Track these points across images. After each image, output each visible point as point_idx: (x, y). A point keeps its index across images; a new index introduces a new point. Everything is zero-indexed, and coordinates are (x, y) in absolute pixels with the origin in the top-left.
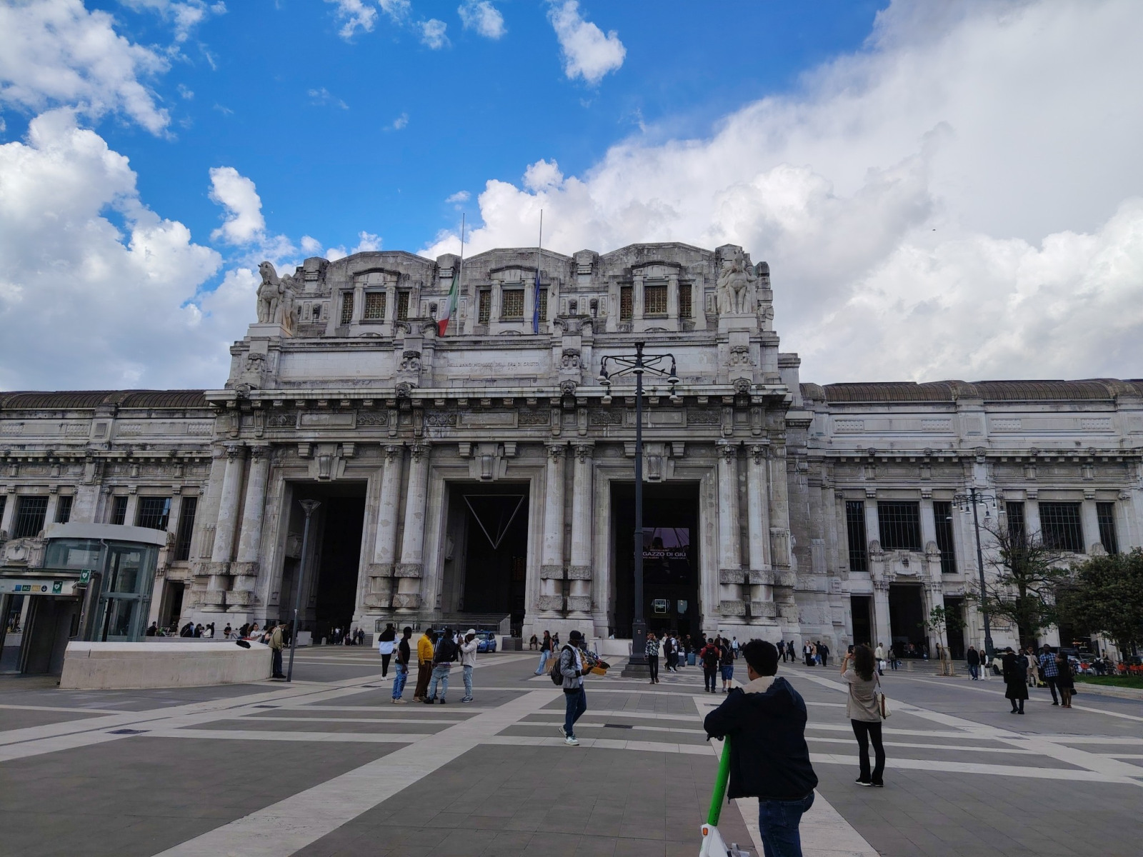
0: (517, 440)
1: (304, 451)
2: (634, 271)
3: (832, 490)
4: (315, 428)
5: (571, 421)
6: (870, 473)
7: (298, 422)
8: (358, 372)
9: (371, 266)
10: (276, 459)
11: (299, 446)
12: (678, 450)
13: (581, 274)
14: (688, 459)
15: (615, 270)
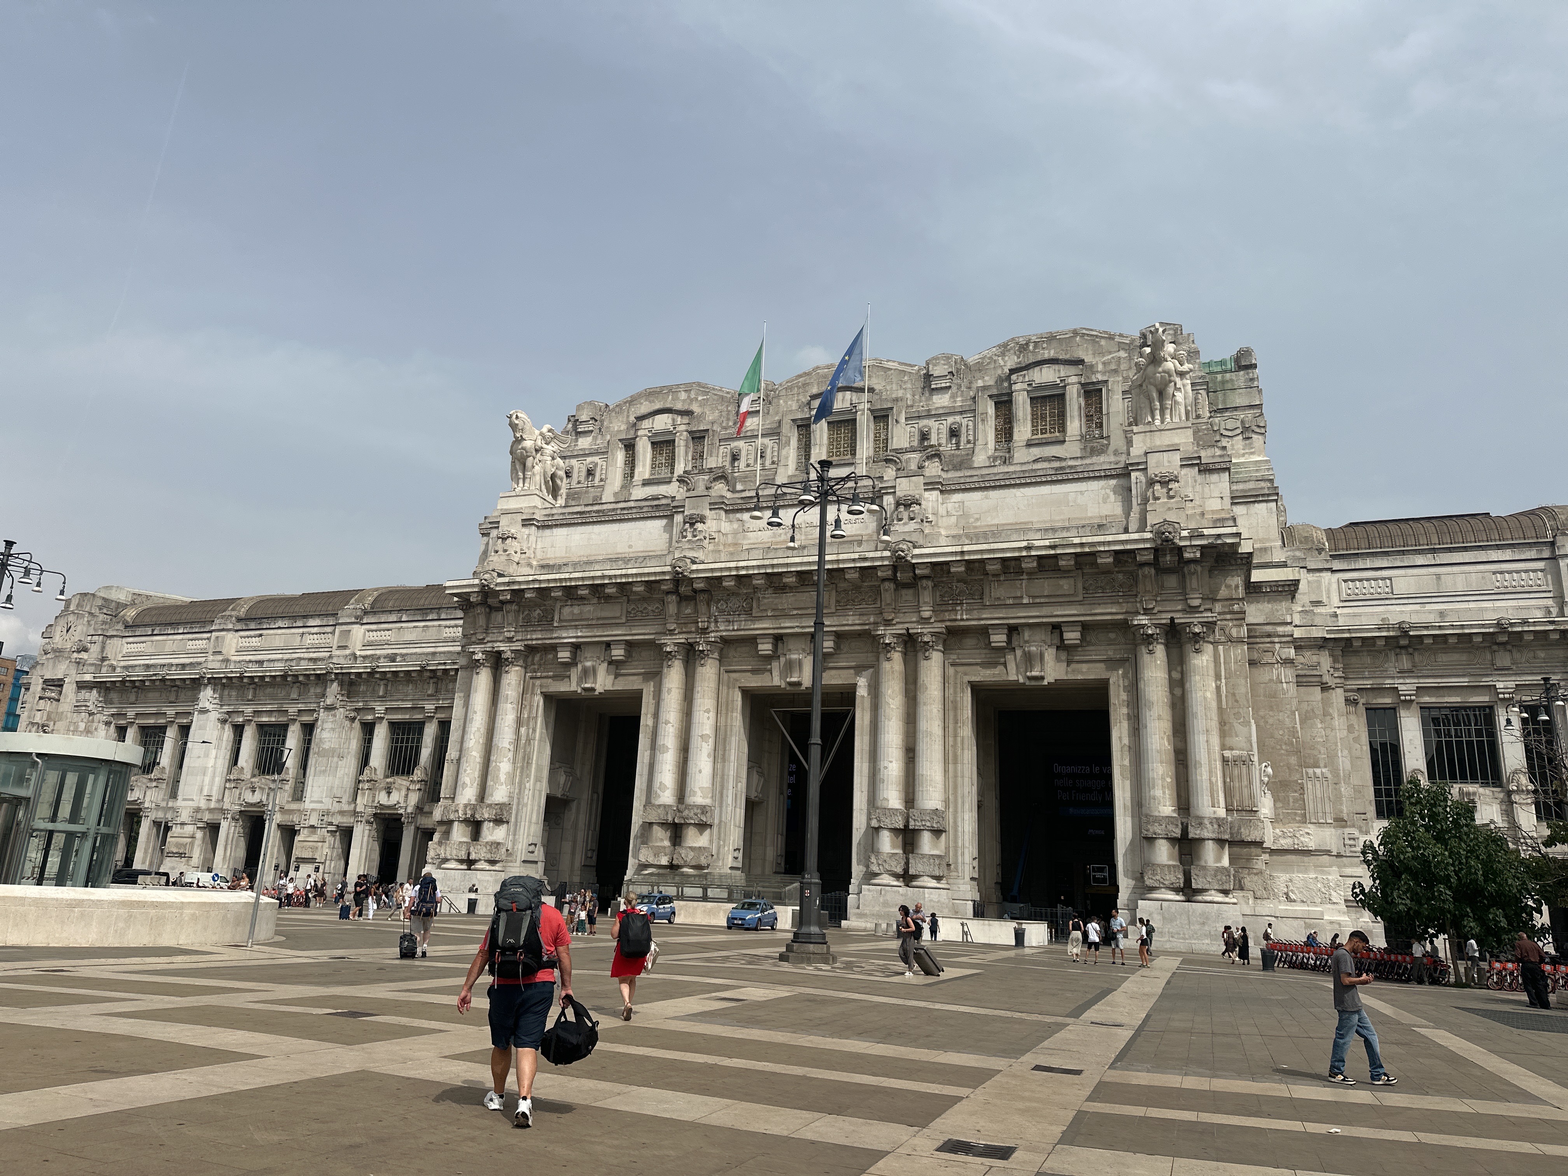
0: (834, 629)
1: (564, 655)
2: (1014, 377)
3: (1340, 691)
4: (577, 623)
5: (910, 598)
6: (1405, 662)
7: (556, 618)
8: (630, 546)
9: (658, 406)
10: (532, 667)
11: (558, 649)
12: (1072, 636)
13: (936, 389)
14: (1087, 648)
15: (986, 378)
